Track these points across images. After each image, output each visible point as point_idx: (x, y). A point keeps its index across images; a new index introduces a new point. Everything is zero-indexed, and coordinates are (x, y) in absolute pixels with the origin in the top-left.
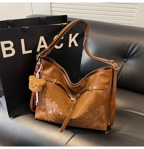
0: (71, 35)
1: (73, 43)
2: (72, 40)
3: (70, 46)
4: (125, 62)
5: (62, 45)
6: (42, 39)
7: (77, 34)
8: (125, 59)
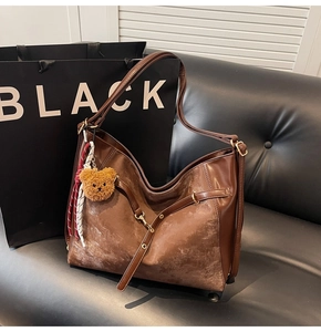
0: (147, 84)
1: (152, 101)
2: (151, 94)
3: (146, 107)
4: (269, 147)
5: (128, 103)
6: (83, 88)
7: (161, 83)
8: (268, 143)
